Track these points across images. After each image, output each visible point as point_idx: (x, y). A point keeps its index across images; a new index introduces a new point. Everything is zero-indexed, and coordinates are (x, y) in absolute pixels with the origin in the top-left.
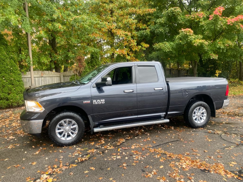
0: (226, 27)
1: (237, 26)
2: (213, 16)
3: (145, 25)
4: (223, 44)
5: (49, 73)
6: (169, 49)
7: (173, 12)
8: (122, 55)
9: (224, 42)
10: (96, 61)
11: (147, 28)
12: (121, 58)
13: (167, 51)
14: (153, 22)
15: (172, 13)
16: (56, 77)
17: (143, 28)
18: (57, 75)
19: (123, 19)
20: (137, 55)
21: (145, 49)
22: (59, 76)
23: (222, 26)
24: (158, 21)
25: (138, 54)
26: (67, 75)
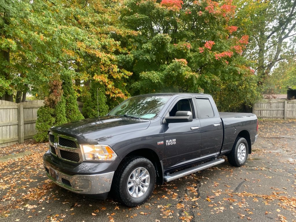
0: (214, 62)
1: (223, 62)
2: (204, 49)
3: (126, 49)
4: (210, 78)
5: (2, 103)
6: (158, 80)
7: (163, 39)
8: (102, 82)
9: (210, 76)
10: (68, 88)
11: (129, 52)
12: (99, 86)
13: (156, 82)
14: (136, 46)
15: (161, 40)
16: (12, 109)
17: (124, 51)
18: (14, 106)
19: (101, 38)
20: (117, 84)
21: (128, 77)
22: (16, 107)
23: (210, 60)
24: (144, 46)
25: (119, 83)
26: (27, 107)
